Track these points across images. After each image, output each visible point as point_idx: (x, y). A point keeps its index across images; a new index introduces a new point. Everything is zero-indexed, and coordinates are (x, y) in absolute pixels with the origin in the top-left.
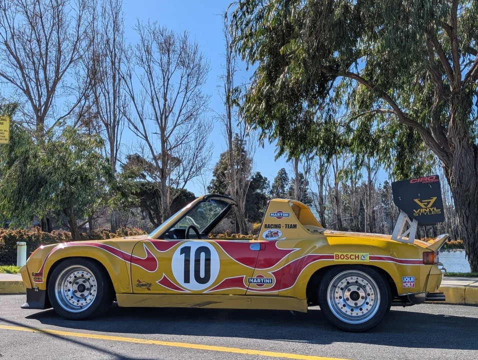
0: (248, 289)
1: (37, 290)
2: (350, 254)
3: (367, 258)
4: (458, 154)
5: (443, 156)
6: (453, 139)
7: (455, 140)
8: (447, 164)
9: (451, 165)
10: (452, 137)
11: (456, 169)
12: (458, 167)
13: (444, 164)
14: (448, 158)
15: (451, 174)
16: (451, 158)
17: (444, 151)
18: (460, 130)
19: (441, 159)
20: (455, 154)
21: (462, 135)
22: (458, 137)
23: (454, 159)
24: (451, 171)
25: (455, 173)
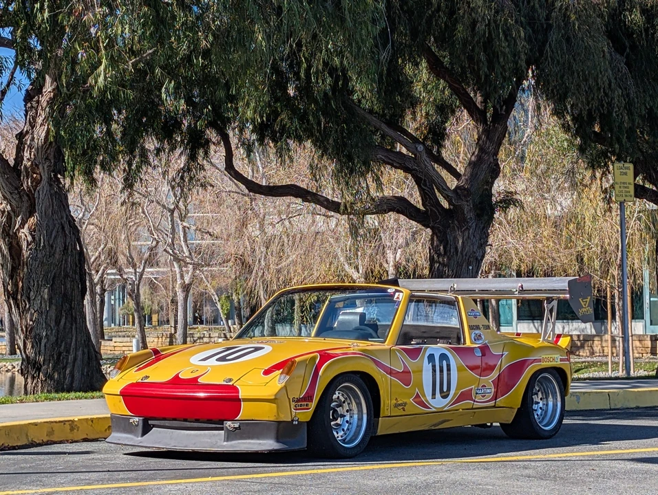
0: (474, 401)
1: (297, 423)
2: (550, 356)
3: (559, 360)
4: (43, 193)
5: (11, 193)
6: (41, 167)
7: (44, 168)
8: (17, 207)
9: (24, 209)
10: (40, 163)
11: (41, 217)
12: (44, 213)
13: (9, 207)
14: (20, 197)
15: (22, 226)
16: (25, 198)
17: (10, 184)
18: (50, 154)
19: (5, 198)
20: (39, 192)
21: (52, 161)
22: (47, 163)
23: (36, 201)
24: (22, 219)
25: (38, 224)
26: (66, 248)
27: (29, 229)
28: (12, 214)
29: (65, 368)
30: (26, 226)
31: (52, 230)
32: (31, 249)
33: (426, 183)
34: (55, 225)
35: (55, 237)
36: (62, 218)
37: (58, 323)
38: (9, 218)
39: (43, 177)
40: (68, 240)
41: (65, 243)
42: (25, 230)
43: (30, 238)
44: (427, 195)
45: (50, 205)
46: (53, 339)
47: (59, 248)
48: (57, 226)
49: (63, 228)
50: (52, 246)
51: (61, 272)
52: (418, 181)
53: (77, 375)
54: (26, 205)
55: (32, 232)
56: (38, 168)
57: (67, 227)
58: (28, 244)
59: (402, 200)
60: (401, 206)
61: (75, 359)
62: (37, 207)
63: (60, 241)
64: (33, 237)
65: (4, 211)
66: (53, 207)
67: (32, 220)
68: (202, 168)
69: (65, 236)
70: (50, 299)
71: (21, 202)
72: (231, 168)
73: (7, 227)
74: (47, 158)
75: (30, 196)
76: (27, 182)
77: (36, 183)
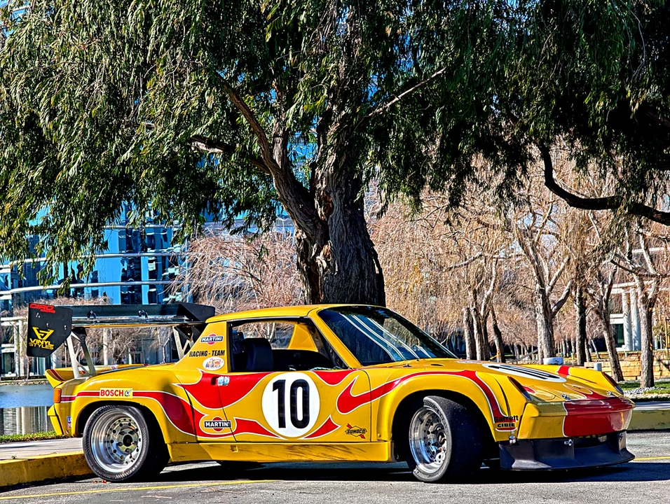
4: (336, 220)
5: (305, 222)
6: (332, 195)
7: (335, 196)
8: (312, 235)
9: (319, 237)
10: (330, 191)
11: (335, 244)
12: (337, 241)
13: (304, 235)
14: (315, 226)
15: (318, 253)
16: (319, 226)
17: (305, 213)
18: (341, 182)
19: (300, 227)
20: (331, 219)
21: (344, 189)
22: (338, 191)
23: (330, 229)
24: (318, 247)
25: (333, 251)
26: (362, 273)
27: (324, 256)
28: (308, 241)
30: (322, 253)
31: (347, 256)
32: (327, 275)
34: (350, 251)
35: (351, 262)
36: (357, 243)
38: (306, 245)
39: (335, 205)
40: (364, 265)
41: (361, 268)
42: (321, 257)
43: (325, 265)
45: (343, 231)
47: (355, 273)
48: (352, 251)
49: (358, 254)
50: (347, 272)
51: (357, 296)
54: (320, 233)
55: (326, 257)
56: (330, 196)
57: (363, 252)
58: (324, 271)
62: (330, 235)
63: (355, 265)
64: (328, 263)
65: (301, 239)
66: (347, 233)
67: (326, 247)
69: (360, 260)
71: (316, 230)
72: (550, 183)
73: (304, 254)
74: (339, 187)
75: (324, 223)
76: (320, 211)
77: (329, 211)
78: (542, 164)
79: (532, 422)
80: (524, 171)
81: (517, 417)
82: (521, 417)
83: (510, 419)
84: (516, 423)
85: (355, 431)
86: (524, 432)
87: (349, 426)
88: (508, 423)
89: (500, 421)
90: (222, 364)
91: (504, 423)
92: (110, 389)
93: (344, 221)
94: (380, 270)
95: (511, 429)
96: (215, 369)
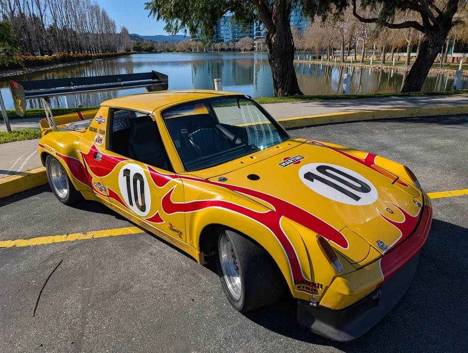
4: (279, 25)
5: (269, 26)
7: (279, 16)
9: (273, 31)
10: (277, 14)
12: (279, 33)
13: (268, 30)
15: (272, 37)
16: (273, 27)
17: (268, 22)
19: (266, 27)
20: (277, 25)
23: (277, 28)
24: (272, 35)
25: (277, 36)
26: (286, 45)
29: (284, 85)
31: (282, 38)
32: (274, 45)
33: (426, 15)
35: (283, 41)
37: (283, 70)
38: (268, 34)
40: (288, 41)
41: (286, 42)
42: (273, 39)
43: (274, 41)
44: (425, 20)
45: (281, 29)
46: (281, 75)
47: (284, 44)
48: (284, 37)
49: (286, 37)
50: (281, 44)
51: (284, 53)
52: (422, 16)
53: (288, 87)
54: (273, 29)
55: (274, 39)
56: (277, 16)
59: (415, 22)
60: (414, 25)
61: (288, 81)
62: (276, 31)
65: (267, 32)
67: (275, 35)
68: (343, 14)
70: (280, 62)
71: (272, 29)
72: (355, 13)
73: (268, 37)
74: (280, 12)
75: (275, 26)
76: (274, 21)
77: (276, 22)
78: (352, 7)
79: (339, 298)
80: (345, 9)
81: (322, 285)
82: (327, 288)
83: (314, 284)
84: (320, 290)
85: (175, 230)
86: (328, 301)
87: (170, 224)
88: (311, 288)
89: (301, 283)
90: (103, 142)
91: (305, 286)
92: (48, 146)
93: (282, 26)
94: (293, 43)
95: (313, 293)
96: (100, 144)
